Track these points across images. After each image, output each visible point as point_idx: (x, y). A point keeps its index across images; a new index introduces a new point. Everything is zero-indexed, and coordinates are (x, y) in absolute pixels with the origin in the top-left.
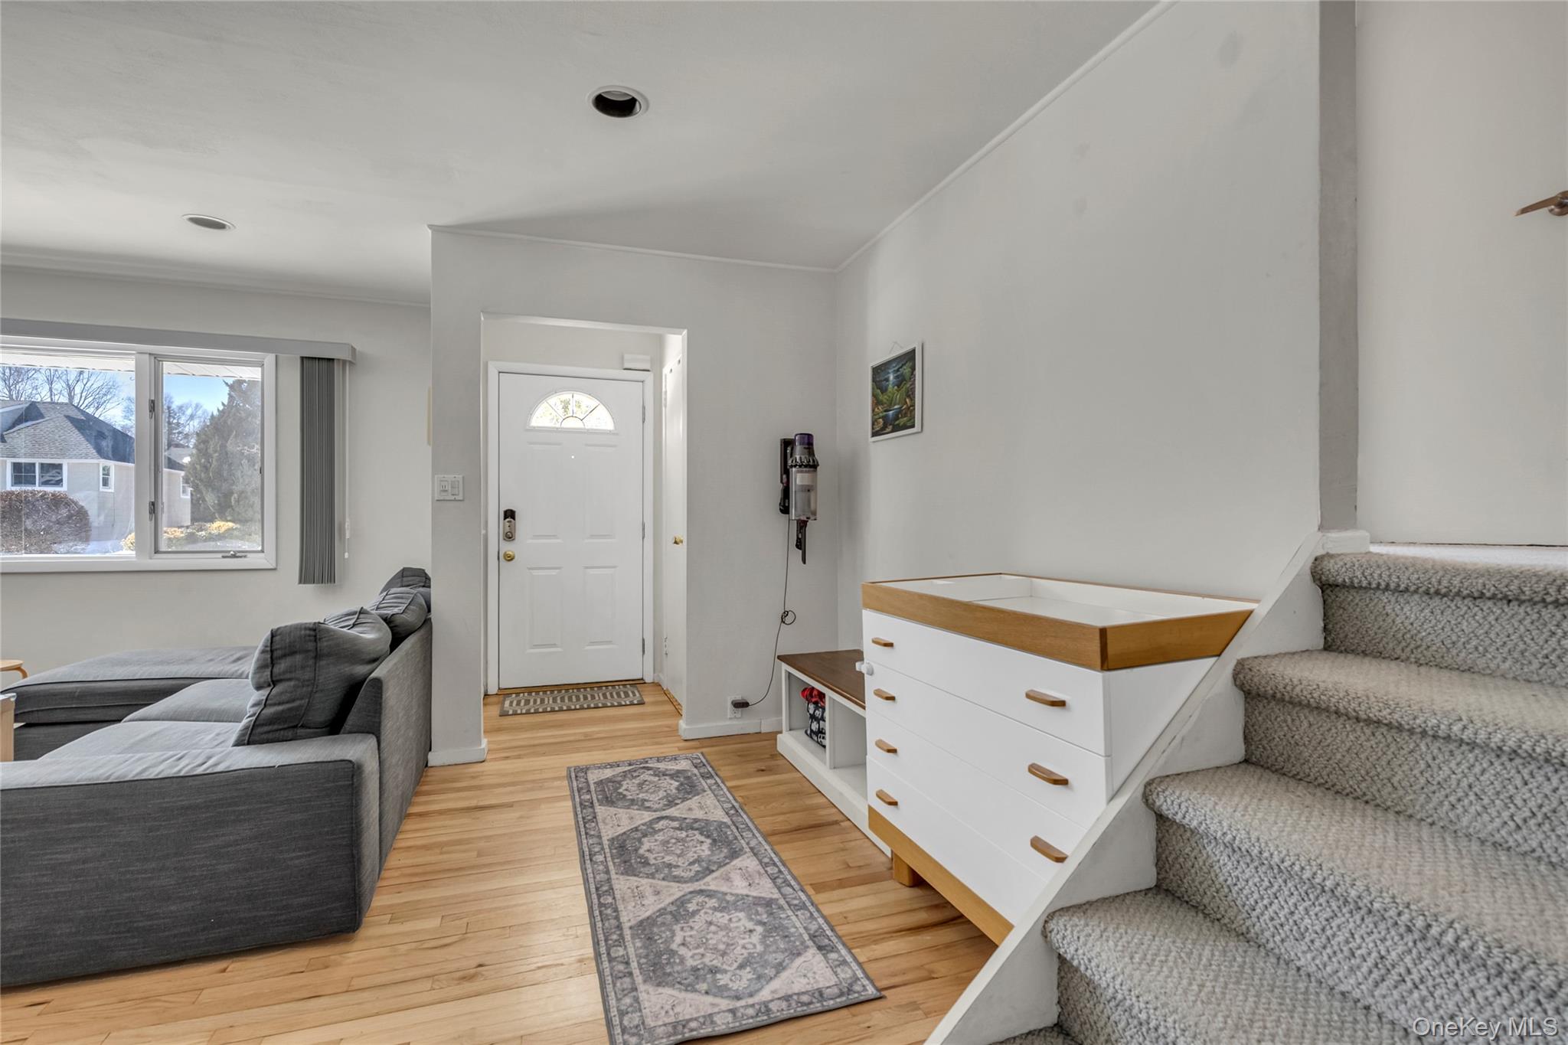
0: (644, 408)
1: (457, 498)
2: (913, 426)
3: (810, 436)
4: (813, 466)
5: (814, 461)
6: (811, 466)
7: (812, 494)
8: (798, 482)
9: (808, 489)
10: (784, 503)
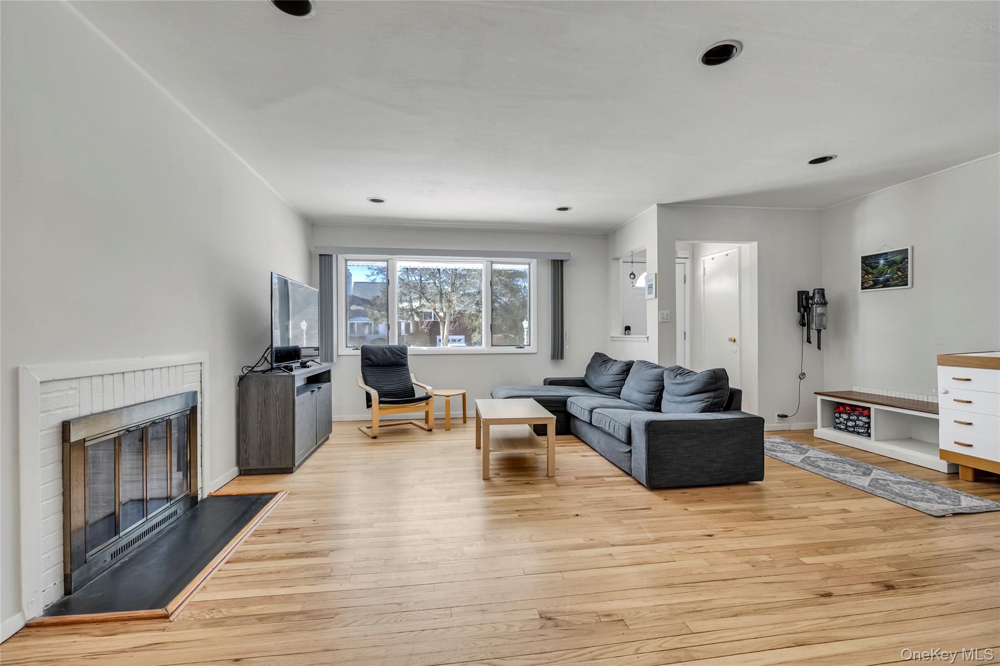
0: (685, 276)
1: (668, 321)
2: (907, 285)
3: (823, 290)
4: (824, 304)
5: (825, 301)
6: (823, 304)
7: (824, 318)
8: (818, 312)
9: (822, 315)
10: (803, 321)
